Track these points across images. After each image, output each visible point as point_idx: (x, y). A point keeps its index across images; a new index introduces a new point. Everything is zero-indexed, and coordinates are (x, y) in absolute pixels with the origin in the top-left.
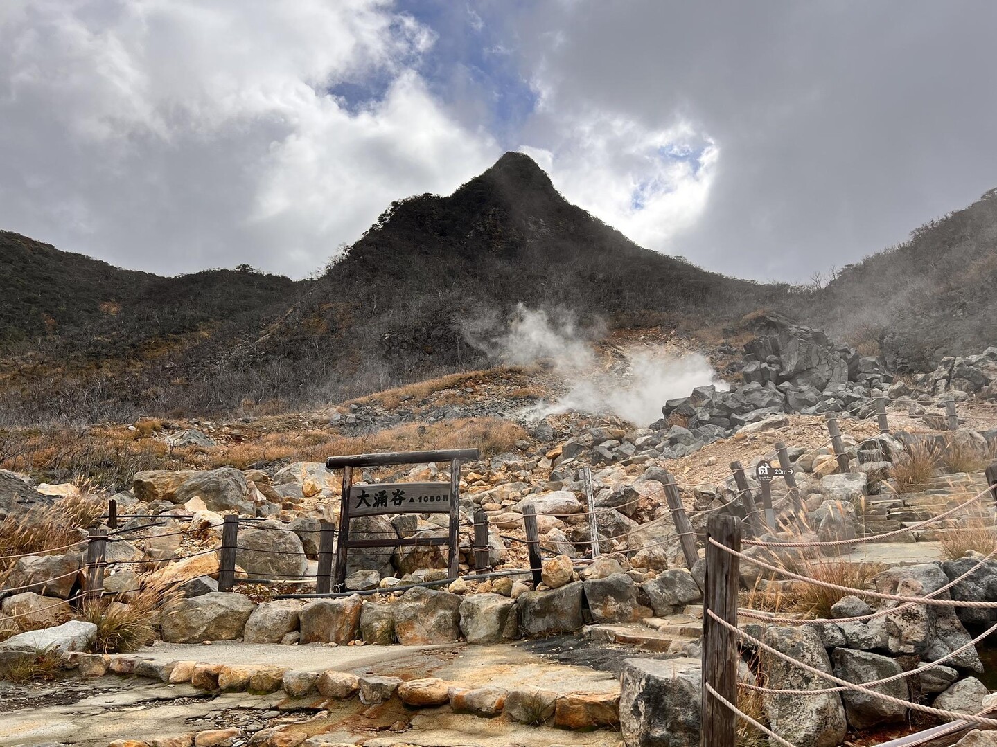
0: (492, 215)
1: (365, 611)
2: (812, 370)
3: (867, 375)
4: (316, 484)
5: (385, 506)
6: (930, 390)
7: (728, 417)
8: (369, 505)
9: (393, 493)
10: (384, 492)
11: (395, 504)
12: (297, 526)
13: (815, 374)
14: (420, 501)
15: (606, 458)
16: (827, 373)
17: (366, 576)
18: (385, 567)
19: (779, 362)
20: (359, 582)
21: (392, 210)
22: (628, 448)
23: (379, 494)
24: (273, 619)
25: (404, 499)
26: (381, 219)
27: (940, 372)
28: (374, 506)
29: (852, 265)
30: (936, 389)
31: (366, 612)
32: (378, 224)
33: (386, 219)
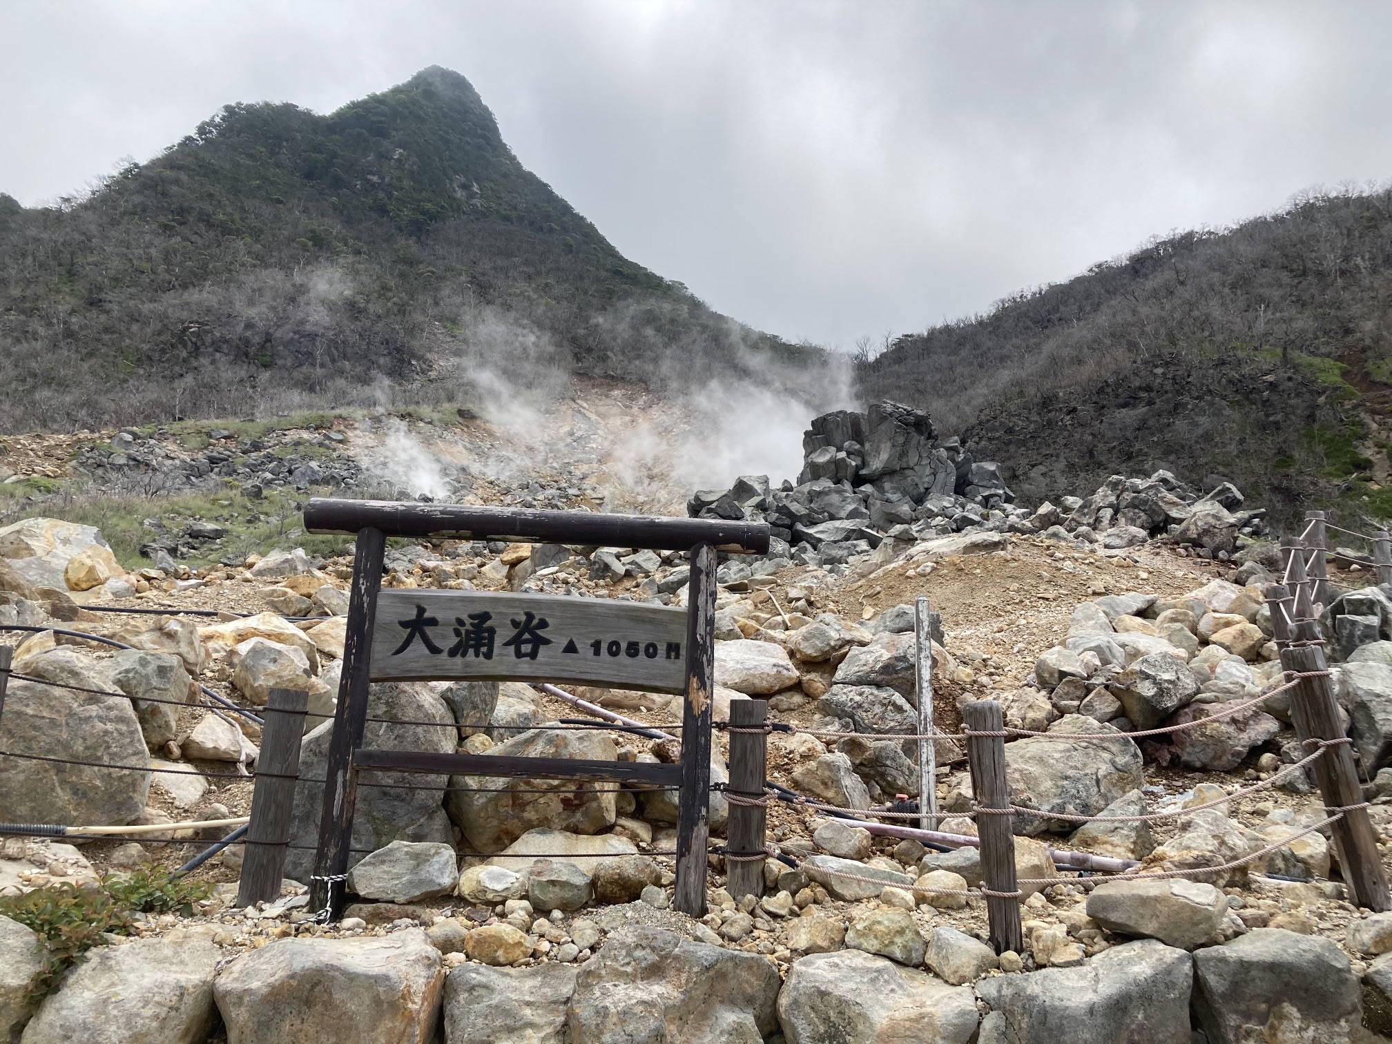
0: (397, 160)
1: (463, 996)
2: (908, 472)
3: (981, 489)
4: (98, 567)
5: (488, 656)
6: (1091, 521)
7: (790, 527)
8: (435, 650)
9: (515, 624)
10: (485, 616)
11: (519, 654)
12: (127, 671)
13: (911, 477)
14: (597, 652)
15: (615, 573)
16: (927, 479)
17: (420, 860)
18: (431, 817)
19: (860, 454)
20: (398, 877)
21: (223, 119)
22: (650, 559)
23: (468, 621)
24: (130, 1018)
25: (547, 642)
26: (202, 130)
27: (1105, 496)
28: (452, 653)
29: (911, 336)
30: (1098, 520)
31: (469, 1003)
32: (196, 136)
33: (211, 132)
